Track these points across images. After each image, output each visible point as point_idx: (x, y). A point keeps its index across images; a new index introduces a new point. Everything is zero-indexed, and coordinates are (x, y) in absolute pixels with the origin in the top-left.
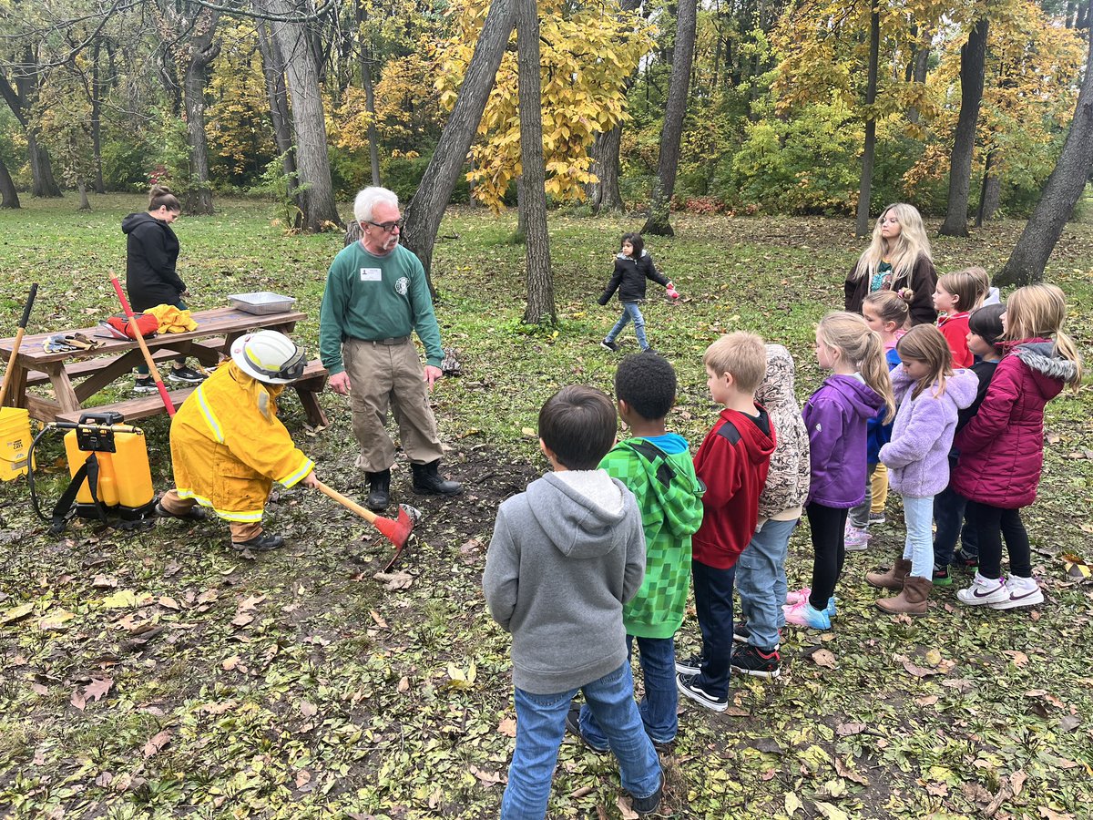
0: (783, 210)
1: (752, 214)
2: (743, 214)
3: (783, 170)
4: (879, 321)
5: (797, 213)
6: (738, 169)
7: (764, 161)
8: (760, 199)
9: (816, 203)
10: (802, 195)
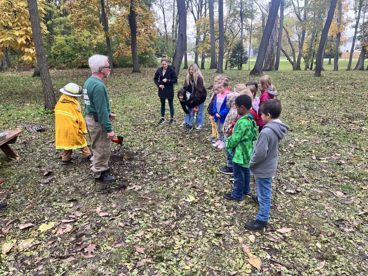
0: (74, 67)
1: (63, 68)
2: (60, 68)
3: (71, 53)
4: (223, 88)
5: (79, 68)
6: (53, 52)
7: (63, 49)
8: (65, 63)
9: (85, 64)
10: (80, 61)
